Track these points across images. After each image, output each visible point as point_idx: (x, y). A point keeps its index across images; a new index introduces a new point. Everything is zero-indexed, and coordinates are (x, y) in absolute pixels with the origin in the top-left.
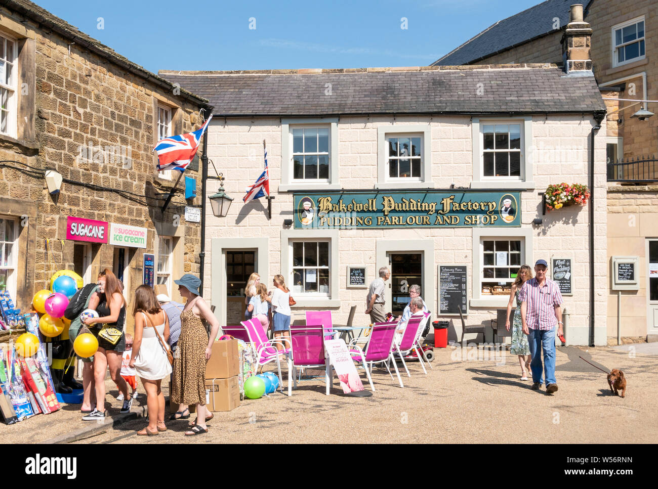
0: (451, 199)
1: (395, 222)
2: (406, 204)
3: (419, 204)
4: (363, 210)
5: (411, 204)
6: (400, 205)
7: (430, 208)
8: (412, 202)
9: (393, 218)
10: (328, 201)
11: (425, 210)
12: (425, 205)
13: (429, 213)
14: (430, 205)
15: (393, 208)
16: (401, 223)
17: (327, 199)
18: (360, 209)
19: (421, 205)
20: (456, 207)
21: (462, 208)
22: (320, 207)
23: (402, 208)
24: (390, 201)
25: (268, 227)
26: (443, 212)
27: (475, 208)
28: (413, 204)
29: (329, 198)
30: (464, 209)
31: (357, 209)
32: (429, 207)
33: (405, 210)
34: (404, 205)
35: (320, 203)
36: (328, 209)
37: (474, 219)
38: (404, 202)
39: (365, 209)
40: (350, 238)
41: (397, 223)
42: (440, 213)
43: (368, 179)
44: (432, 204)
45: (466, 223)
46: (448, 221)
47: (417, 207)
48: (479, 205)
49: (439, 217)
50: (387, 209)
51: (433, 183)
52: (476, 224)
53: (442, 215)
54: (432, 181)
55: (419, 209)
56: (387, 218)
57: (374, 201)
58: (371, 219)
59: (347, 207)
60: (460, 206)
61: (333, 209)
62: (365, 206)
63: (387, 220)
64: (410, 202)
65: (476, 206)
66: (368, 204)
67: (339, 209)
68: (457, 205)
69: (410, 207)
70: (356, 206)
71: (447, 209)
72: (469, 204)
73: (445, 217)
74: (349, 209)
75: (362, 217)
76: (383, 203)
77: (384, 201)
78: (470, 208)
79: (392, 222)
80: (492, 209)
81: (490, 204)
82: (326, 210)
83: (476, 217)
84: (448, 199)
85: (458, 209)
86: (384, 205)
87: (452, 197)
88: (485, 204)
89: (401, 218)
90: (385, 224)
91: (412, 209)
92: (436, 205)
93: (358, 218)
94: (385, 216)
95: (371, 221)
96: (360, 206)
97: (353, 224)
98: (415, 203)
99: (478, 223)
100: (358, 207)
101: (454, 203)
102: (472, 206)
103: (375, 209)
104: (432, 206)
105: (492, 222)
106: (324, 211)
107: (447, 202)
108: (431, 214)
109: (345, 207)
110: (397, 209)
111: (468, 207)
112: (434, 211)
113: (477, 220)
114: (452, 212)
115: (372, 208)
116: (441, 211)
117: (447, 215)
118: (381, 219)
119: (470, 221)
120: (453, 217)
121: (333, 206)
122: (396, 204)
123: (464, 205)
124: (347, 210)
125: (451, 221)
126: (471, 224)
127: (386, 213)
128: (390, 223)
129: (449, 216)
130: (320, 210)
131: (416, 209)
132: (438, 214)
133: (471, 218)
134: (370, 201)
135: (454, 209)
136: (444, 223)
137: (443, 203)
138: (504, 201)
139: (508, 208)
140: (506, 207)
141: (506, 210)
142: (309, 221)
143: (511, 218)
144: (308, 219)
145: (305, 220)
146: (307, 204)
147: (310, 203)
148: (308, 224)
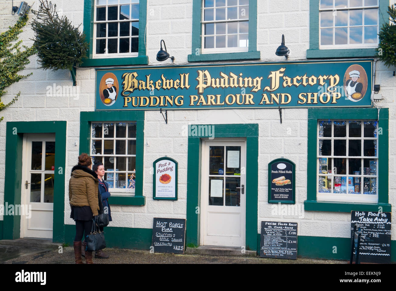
0: (281, 72)
1: (211, 102)
2: (225, 80)
3: (241, 79)
4: (173, 87)
5: (232, 79)
6: (218, 80)
7: (255, 84)
8: (232, 77)
9: (209, 96)
10: (134, 76)
11: (249, 87)
12: (248, 81)
13: (254, 90)
14: (255, 80)
15: (209, 84)
16: (218, 103)
17: (133, 75)
18: (170, 86)
19: (244, 82)
20: (287, 83)
21: (295, 83)
22: (124, 84)
23: (220, 84)
24: (205, 76)
25: (67, 109)
26: (271, 89)
27: (312, 84)
28: (234, 80)
29: (136, 74)
30: (298, 85)
31: (166, 86)
32: (253, 83)
33: (223, 86)
34: (222, 80)
35: (124, 80)
36: (134, 86)
37: (310, 98)
38: (223, 77)
39: (175, 86)
40: (158, 122)
41: (214, 103)
42: (267, 90)
43: (180, 49)
44: (258, 78)
45: (299, 102)
46: (277, 100)
47: (238, 83)
48: (317, 79)
49: (265, 96)
50: (201, 86)
51: (259, 52)
52: (312, 103)
53: (269, 93)
54: (258, 50)
55: (241, 85)
56: (202, 97)
57: (187, 76)
58: (182, 99)
59: (155, 84)
60: (292, 81)
61: (138, 87)
62: (175, 82)
63: (201, 100)
64: (230, 77)
65: (313, 80)
66: (180, 81)
67: (146, 86)
68: (289, 80)
69: (229, 83)
70: (166, 83)
71: (275, 85)
72: (305, 78)
73: (273, 96)
74: (157, 87)
75: (172, 97)
76: (198, 78)
77: (199, 75)
78: (305, 83)
79: (207, 102)
80: (334, 84)
81: (332, 78)
82: (131, 88)
83: (313, 96)
84: (278, 72)
85: (290, 85)
86: (198, 81)
87: (282, 70)
88: (325, 77)
89: (219, 96)
90: (198, 104)
91: (232, 85)
92: (261, 80)
93: (167, 98)
94: (199, 94)
95: (182, 101)
96: (170, 83)
97: (162, 104)
98: (235, 77)
99: (315, 102)
100: (168, 84)
101: (284, 78)
102: (307, 80)
103: (188, 87)
104: (257, 81)
105: (334, 101)
106: (128, 89)
107: (276, 76)
108: (255, 92)
109: (152, 84)
110: (214, 86)
111: (302, 82)
112: (259, 88)
113: (313, 99)
114: (282, 89)
115: (184, 84)
116: (268, 88)
117: (275, 93)
118: (195, 98)
119: (305, 100)
120: (283, 95)
121: (139, 83)
122: (213, 80)
123: (297, 79)
124: (155, 87)
125: (280, 100)
126: (307, 104)
127: (201, 91)
128: (205, 103)
129: (278, 94)
130: (123, 88)
131: (237, 86)
132: (264, 91)
133: (307, 97)
134: (182, 76)
135: (285, 85)
136: (272, 103)
137: (271, 78)
138: (350, 73)
139: (356, 82)
140: (352, 82)
141: (352, 85)
142: (112, 101)
143: (358, 95)
144: (111, 99)
145: (107, 101)
146: (110, 82)
147: (113, 80)
148: (111, 104)
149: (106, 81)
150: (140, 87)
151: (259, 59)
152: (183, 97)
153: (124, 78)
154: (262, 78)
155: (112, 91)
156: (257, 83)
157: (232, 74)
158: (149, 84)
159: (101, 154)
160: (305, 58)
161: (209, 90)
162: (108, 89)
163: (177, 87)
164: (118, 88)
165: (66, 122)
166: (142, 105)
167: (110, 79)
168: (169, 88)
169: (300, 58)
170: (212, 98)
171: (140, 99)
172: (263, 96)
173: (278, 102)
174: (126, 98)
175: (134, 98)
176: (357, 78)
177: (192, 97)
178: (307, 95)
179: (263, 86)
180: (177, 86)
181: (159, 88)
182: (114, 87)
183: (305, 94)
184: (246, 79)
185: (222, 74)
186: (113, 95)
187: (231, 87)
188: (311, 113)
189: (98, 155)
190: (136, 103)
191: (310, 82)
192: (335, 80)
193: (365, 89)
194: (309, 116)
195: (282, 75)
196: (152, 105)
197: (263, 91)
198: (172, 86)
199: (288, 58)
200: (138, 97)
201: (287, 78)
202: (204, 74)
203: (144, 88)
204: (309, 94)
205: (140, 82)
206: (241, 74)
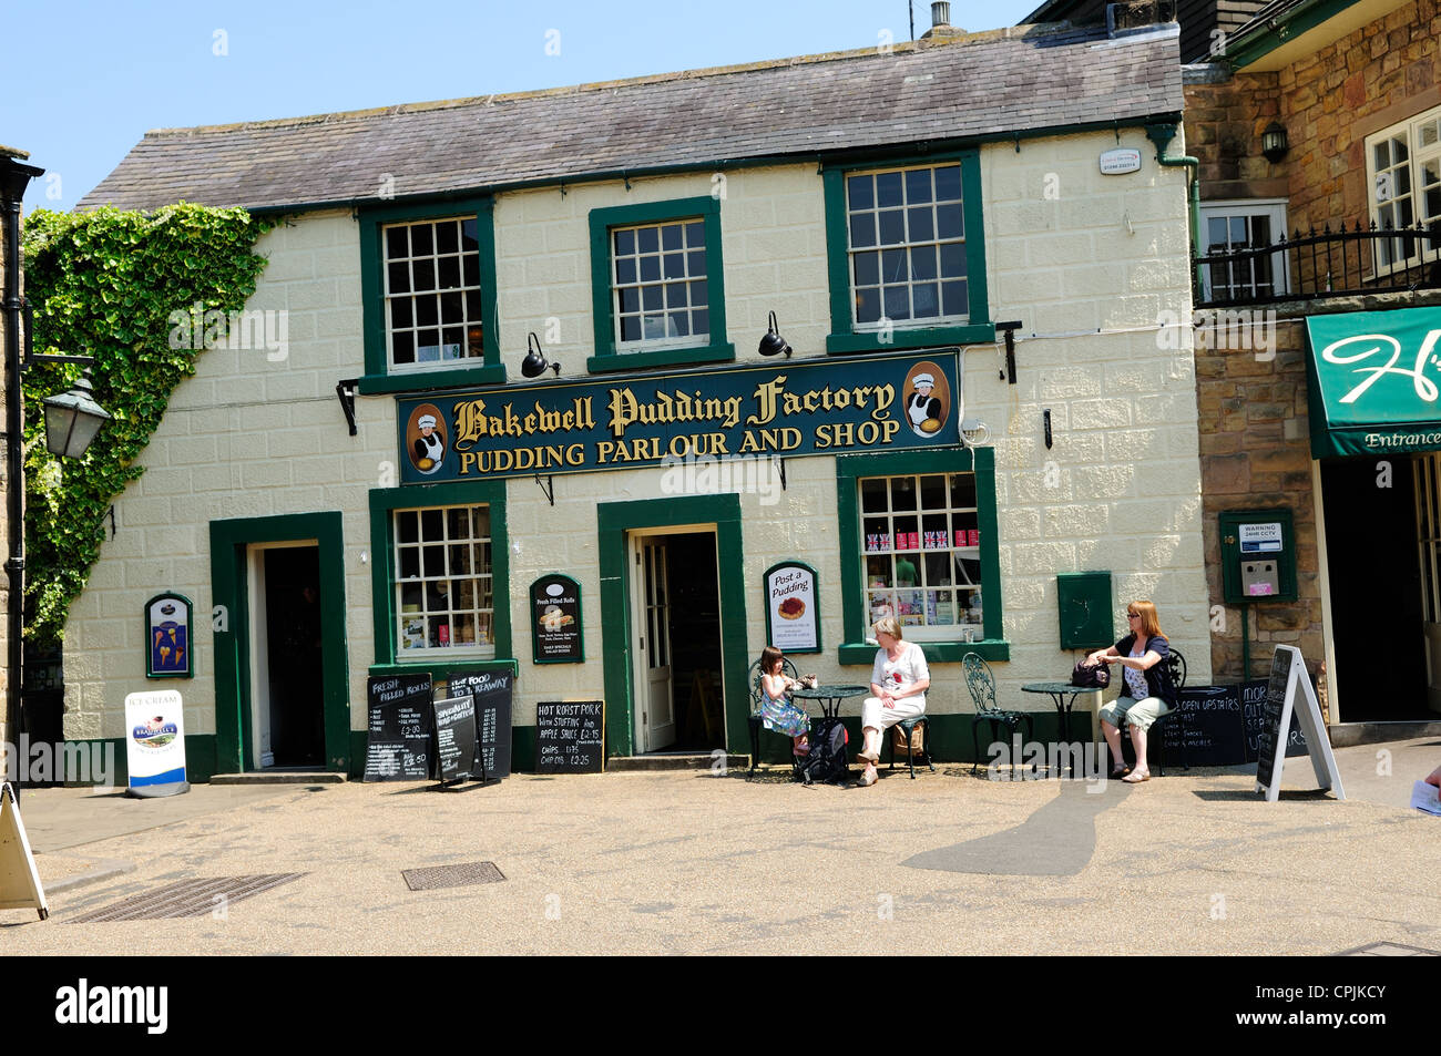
0: (777, 385)
1: (641, 455)
2: (665, 406)
3: (698, 403)
4: (561, 428)
5: (679, 404)
6: (651, 407)
7: (727, 413)
8: (680, 400)
9: (636, 442)
10: (478, 410)
11: (715, 418)
12: (714, 406)
13: (726, 424)
14: (727, 404)
15: (634, 417)
16: (656, 455)
17: (476, 406)
18: (554, 424)
19: (704, 408)
20: (791, 406)
21: (808, 405)
22: (458, 426)
23: (656, 415)
24: (625, 400)
25: (339, 485)
26: (760, 419)
27: (842, 405)
28: (684, 405)
29: (481, 404)
30: (813, 409)
31: (546, 425)
32: (723, 410)
33: (664, 420)
34: (661, 407)
35: (458, 418)
36: (479, 430)
37: (838, 434)
38: (662, 402)
39: (566, 425)
40: (534, 503)
41: (647, 456)
42: (752, 422)
43: (571, 348)
44: (732, 400)
45: (818, 444)
46: (774, 443)
47: (694, 411)
48: (851, 395)
49: (749, 434)
50: (619, 422)
51: (732, 346)
52: (844, 446)
53: (756, 429)
54: (729, 341)
55: (700, 416)
56: (621, 444)
57: (588, 402)
58: (581, 451)
59: (522, 423)
60: (801, 403)
61: (489, 430)
62: (565, 417)
63: (621, 451)
64: (676, 399)
65: (842, 398)
66: (575, 412)
67: (504, 427)
68: (795, 399)
69: (675, 413)
70: (546, 419)
71: (769, 411)
72: (826, 394)
73: (765, 434)
74: (528, 428)
75: (561, 447)
76: (610, 406)
77: (612, 400)
78: (827, 406)
79: (633, 456)
80: (885, 403)
81: (879, 390)
82: (473, 433)
83: (844, 429)
84: (771, 385)
85: (798, 409)
86: (612, 412)
87: (781, 379)
88: (867, 391)
89: (655, 441)
90: (615, 459)
91: (681, 417)
92: (740, 403)
93: (550, 450)
94: (615, 439)
95: (581, 455)
96: (553, 418)
97: (540, 464)
98: (687, 400)
99: (850, 442)
100: (550, 421)
101: (785, 396)
102: (832, 399)
103: (591, 425)
104: (732, 405)
105: (887, 439)
106: (467, 437)
107: (768, 392)
108: (728, 428)
109: (518, 422)
110: (644, 419)
111: (822, 404)
112: (736, 420)
113: (846, 437)
114: (782, 419)
115: (584, 420)
116: (754, 419)
117: (769, 427)
118: (607, 447)
119: (829, 439)
120: (785, 431)
121: (489, 424)
122: (643, 407)
123: (811, 397)
124: (523, 429)
125: (780, 442)
126: (833, 446)
127: (618, 433)
128: (628, 458)
129: (776, 431)
130: (458, 434)
131: (691, 417)
132: (746, 426)
133: (832, 433)
134: (578, 403)
135: (788, 410)
136: (764, 449)
137: (759, 397)
138: (915, 380)
139: (927, 397)
140: (921, 397)
141: (920, 403)
142: (434, 463)
143: (933, 424)
144: (432, 460)
145: (424, 464)
146: (427, 422)
147: (433, 419)
148: (434, 470)
149: (420, 421)
150: (493, 432)
151: (732, 360)
152: (582, 446)
153: (456, 415)
154: (740, 399)
155: (432, 443)
156: (732, 410)
157: (679, 394)
158: (510, 424)
159: (418, 576)
160: (825, 353)
161: (636, 429)
162: (425, 438)
163: (568, 427)
164: (445, 436)
165: (340, 513)
166: (498, 468)
167: (427, 418)
168: (553, 429)
169: (814, 355)
170: (641, 445)
171: (493, 455)
172: (746, 435)
173: (775, 445)
174: (464, 456)
175: (480, 454)
176: (929, 389)
177: (602, 445)
178: (833, 428)
179: (743, 415)
180: (569, 424)
181: (531, 431)
182: (437, 433)
183: (829, 427)
184: (709, 403)
185: (660, 395)
186: (435, 451)
187: (679, 420)
188: (841, 466)
189: (413, 579)
190: (485, 466)
191: (838, 403)
192: (886, 393)
193: (945, 410)
194: (839, 472)
195: (780, 390)
196: (519, 466)
197: (744, 425)
198: (558, 425)
199: (792, 356)
200: (490, 453)
201: (791, 396)
202: (624, 396)
203: (501, 432)
204: (837, 427)
205: (491, 419)
206: (698, 393)
